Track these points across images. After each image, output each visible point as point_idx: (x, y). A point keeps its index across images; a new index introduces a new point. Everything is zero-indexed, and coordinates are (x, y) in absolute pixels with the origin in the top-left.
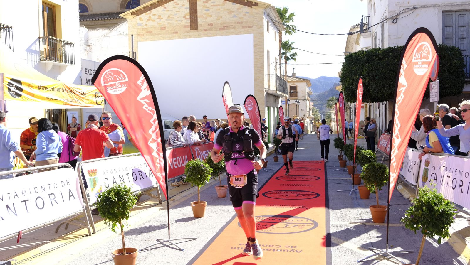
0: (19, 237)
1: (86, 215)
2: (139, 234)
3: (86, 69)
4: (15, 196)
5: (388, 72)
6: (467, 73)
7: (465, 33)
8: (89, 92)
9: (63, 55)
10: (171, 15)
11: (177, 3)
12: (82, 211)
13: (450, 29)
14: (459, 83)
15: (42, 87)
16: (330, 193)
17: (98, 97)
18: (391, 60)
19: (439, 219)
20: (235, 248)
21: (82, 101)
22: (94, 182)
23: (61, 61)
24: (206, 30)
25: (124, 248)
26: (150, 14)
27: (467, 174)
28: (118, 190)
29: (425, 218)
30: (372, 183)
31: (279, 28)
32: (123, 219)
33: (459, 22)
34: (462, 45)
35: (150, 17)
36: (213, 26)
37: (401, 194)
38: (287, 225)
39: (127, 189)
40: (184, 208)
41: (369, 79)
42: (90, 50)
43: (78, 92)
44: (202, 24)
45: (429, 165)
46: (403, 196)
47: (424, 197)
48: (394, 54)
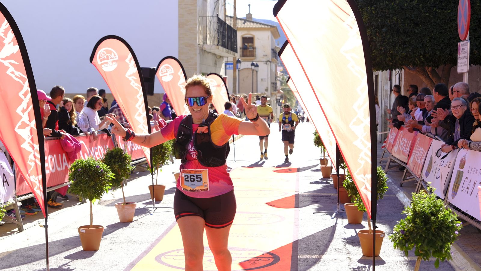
5: (402, 21)
16: (301, 216)
19: (436, 234)
29: (418, 233)
41: (371, 32)
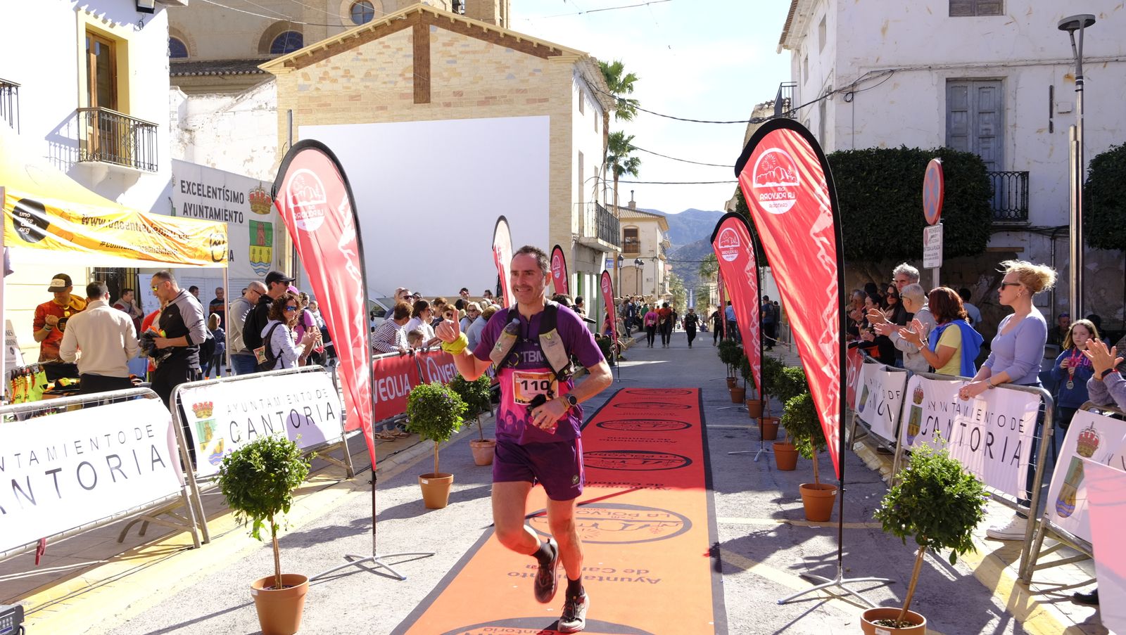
0: (40, 552)
1: (188, 503)
2: (305, 546)
3: (183, 182)
4: (31, 460)
6: (996, 210)
7: (991, 126)
8: (195, 233)
9: (132, 149)
10: (373, 69)
11: (386, 44)
12: (180, 494)
13: (962, 115)
14: (979, 230)
15: (92, 218)
16: (712, 457)
17: (215, 243)
18: (840, 179)
19: (952, 512)
20: (518, 574)
21: (180, 252)
22: (207, 431)
23: (127, 162)
24: (448, 105)
25: (279, 575)
26: (326, 66)
27: (1002, 419)
28: (268, 447)
30: (804, 437)
31: (604, 104)
32: (276, 512)
33: (981, 103)
34: (986, 151)
35: (326, 73)
36: (464, 97)
37: (861, 460)
38: (626, 526)
39: (287, 446)
40: (404, 489)
42: (192, 141)
43: (172, 232)
44: (439, 92)
45: (923, 401)
46: (866, 464)
47: (923, 467)
48: (848, 166)
